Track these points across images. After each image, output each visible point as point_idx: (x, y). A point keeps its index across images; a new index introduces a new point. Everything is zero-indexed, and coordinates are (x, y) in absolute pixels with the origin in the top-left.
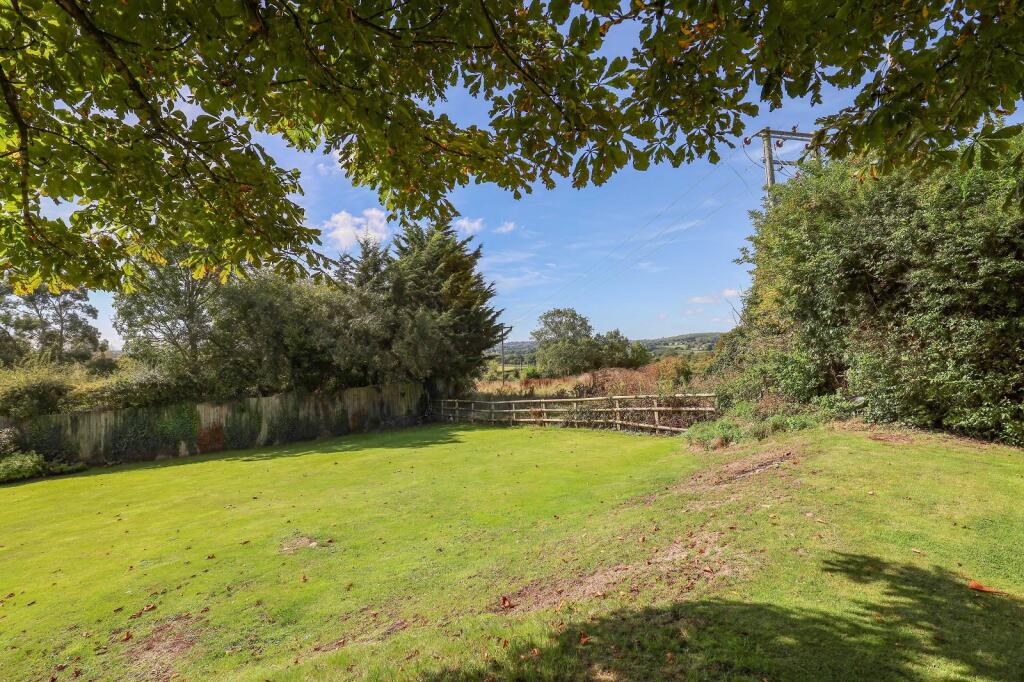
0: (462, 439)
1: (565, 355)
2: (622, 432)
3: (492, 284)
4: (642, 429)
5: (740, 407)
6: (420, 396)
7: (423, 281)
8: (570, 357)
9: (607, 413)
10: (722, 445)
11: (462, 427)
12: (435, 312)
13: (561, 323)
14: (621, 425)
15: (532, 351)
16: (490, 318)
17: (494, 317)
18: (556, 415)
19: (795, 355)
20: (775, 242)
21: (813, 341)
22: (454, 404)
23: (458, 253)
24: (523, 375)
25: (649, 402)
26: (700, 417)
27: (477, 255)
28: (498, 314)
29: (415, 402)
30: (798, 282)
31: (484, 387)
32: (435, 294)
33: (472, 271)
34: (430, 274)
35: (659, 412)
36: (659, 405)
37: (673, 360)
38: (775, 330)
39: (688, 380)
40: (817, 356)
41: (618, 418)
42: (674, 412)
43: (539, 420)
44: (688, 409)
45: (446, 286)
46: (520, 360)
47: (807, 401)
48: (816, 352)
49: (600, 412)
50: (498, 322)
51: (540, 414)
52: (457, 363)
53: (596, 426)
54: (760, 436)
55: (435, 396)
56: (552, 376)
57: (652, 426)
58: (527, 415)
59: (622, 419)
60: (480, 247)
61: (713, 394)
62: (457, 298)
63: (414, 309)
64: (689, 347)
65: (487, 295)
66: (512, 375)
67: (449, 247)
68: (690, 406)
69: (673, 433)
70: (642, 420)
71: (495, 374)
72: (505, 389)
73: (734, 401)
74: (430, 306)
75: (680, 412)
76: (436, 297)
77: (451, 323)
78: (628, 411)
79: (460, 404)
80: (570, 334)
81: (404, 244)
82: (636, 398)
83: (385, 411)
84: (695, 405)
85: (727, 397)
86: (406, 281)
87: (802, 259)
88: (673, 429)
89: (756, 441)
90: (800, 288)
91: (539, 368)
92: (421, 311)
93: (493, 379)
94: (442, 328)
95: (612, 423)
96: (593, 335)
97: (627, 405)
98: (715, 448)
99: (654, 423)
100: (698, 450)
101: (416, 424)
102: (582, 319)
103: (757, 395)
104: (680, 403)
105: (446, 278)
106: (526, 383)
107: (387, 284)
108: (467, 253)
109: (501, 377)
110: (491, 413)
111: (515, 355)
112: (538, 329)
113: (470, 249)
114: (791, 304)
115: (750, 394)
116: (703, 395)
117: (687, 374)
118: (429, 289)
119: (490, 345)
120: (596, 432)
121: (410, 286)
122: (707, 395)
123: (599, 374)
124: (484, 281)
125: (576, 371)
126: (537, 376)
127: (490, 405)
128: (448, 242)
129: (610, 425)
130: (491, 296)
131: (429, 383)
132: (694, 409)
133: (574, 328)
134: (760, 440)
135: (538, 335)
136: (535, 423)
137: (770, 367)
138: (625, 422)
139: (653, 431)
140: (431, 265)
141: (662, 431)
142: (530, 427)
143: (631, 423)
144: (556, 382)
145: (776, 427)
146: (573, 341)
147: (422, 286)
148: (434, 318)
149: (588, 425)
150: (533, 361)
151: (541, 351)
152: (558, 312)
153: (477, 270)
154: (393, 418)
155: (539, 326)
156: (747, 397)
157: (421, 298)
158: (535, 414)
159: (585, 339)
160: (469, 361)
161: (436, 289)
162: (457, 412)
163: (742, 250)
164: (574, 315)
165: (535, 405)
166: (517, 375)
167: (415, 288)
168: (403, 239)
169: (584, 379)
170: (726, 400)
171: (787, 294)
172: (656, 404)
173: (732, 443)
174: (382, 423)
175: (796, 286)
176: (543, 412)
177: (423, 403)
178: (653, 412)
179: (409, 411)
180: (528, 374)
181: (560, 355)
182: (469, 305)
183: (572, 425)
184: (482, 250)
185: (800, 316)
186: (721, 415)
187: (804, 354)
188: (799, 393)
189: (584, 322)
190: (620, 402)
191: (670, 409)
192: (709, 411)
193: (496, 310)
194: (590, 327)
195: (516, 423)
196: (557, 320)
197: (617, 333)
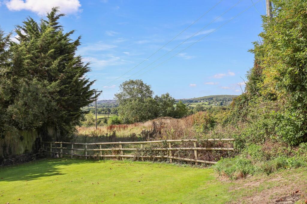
0: (63, 172)
1: (136, 108)
2: (173, 164)
3: (88, 64)
4: (187, 162)
5: (252, 149)
6: (35, 139)
7: (38, 60)
8: (139, 110)
9: (163, 151)
10: (242, 176)
11: (63, 161)
12: (46, 82)
13: (133, 88)
14: (173, 159)
15: (116, 106)
16: (86, 85)
17: (89, 86)
18: (129, 152)
19: (286, 115)
20: (279, 38)
21: (299, 105)
22: (59, 145)
23: (63, 41)
24: (109, 122)
25: (191, 144)
26: (224, 154)
27: (77, 43)
28: (92, 83)
29: (31, 144)
30: (293, 65)
31: (83, 130)
32: (47, 68)
33: (74, 54)
34: (43, 55)
35: (198, 151)
36: (198, 146)
37: (203, 114)
38: (272, 97)
39: (212, 126)
40: (301, 116)
41: (171, 155)
42: (207, 151)
43: (118, 156)
44: (216, 149)
45: (55, 64)
46: (108, 111)
47: (297, 145)
48: (301, 113)
49: (159, 151)
50: (91, 88)
51: (118, 152)
52: (62, 117)
53: (156, 159)
54: (269, 171)
55: (47, 139)
56: (128, 122)
57: (193, 160)
58: (110, 152)
59: (173, 155)
60: (79, 38)
61: (232, 139)
62: (63, 72)
63: (31, 79)
64: (209, 104)
65: (84, 70)
66: (102, 122)
67: (57, 37)
68: (217, 146)
69: (207, 165)
70: (186, 155)
71: (92, 121)
72: (98, 131)
73: (247, 144)
74: (42, 77)
75: (211, 151)
76: (47, 71)
77: (58, 89)
78: (177, 150)
79: (64, 145)
80: (140, 96)
81: (23, 33)
82: (182, 141)
83: (7, 151)
84: (221, 146)
85: (241, 141)
86: (24, 59)
87: (297, 50)
88: (207, 162)
89: (265, 175)
90: (293, 70)
91: (119, 118)
92: (35, 80)
93: (90, 125)
94: (51, 93)
95: (166, 158)
96: (154, 96)
97: (176, 146)
98: (237, 179)
99: (194, 158)
100: (225, 179)
101: (31, 160)
102: (147, 87)
103: (261, 140)
104: (211, 145)
105: (55, 59)
106: (111, 128)
107: (10, 60)
108: (70, 42)
109: (95, 123)
110: (85, 151)
111: (105, 108)
112: (119, 92)
113: (72, 39)
114: (287, 81)
115: (256, 140)
116: (226, 140)
117: (212, 123)
118: (42, 66)
119: (86, 104)
120: (156, 164)
121: (28, 63)
122: (228, 139)
123: (157, 121)
124: (82, 61)
125: (143, 119)
126: (119, 123)
127: (85, 145)
128: (56, 33)
129: (165, 159)
130: (86, 71)
131: (41, 130)
132: (220, 149)
133: (142, 92)
134: (268, 174)
135: (119, 96)
136: (115, 157)
137: (270, 122)
138: (175, 157)
139: (194, 163)
140: (44, 49)
141: (200, 163)
142: (112, 161)
143: (179, 158)
144: (130, 126)
145: (279, 166)
146: (141, 100)
147: (36, 62)
148: (45, 86)
149: (151, 159)
150: (116, 112)
151: (120, 106)
152: (132, 82)
153: (77, 54)
154: (14, 156)
155: (120, 91)
156: (254, 141)
157: (36, 71)
158: (115, 151)
159: (149, 99)
160: (70, 115)
161: (48, 66)
162: (62, 150)
163: (254, 43)
164: (142, 84)
165: (115, 146)
166: (106, 122)
167: (31, 65)
168: (24, 29)
169: (148, 125)
170: (241, 143)
171: (283, 74)
172: (195, 145)
173: (249, 176)
174: (5, 160)
175: (290, 69)
176: (121, 150)
177: (37, 144)
178: (193, 150)
179: (26, 151)
180: (113, 121)
181: (133, 109)
182: (71, 77)
183: (140, 159)
184: (80, 41)
185: (292, 88)
186: (238, 153)
187: (293, 114)
188: (290, 140)
189: (148, 88)
190: (171, 144)
191: (205, 148)
192: (230, 151)
193: (91, 81)
194: (151, 92)
195: (102, 159)
196: (132, 87)
197: (168, 95)
